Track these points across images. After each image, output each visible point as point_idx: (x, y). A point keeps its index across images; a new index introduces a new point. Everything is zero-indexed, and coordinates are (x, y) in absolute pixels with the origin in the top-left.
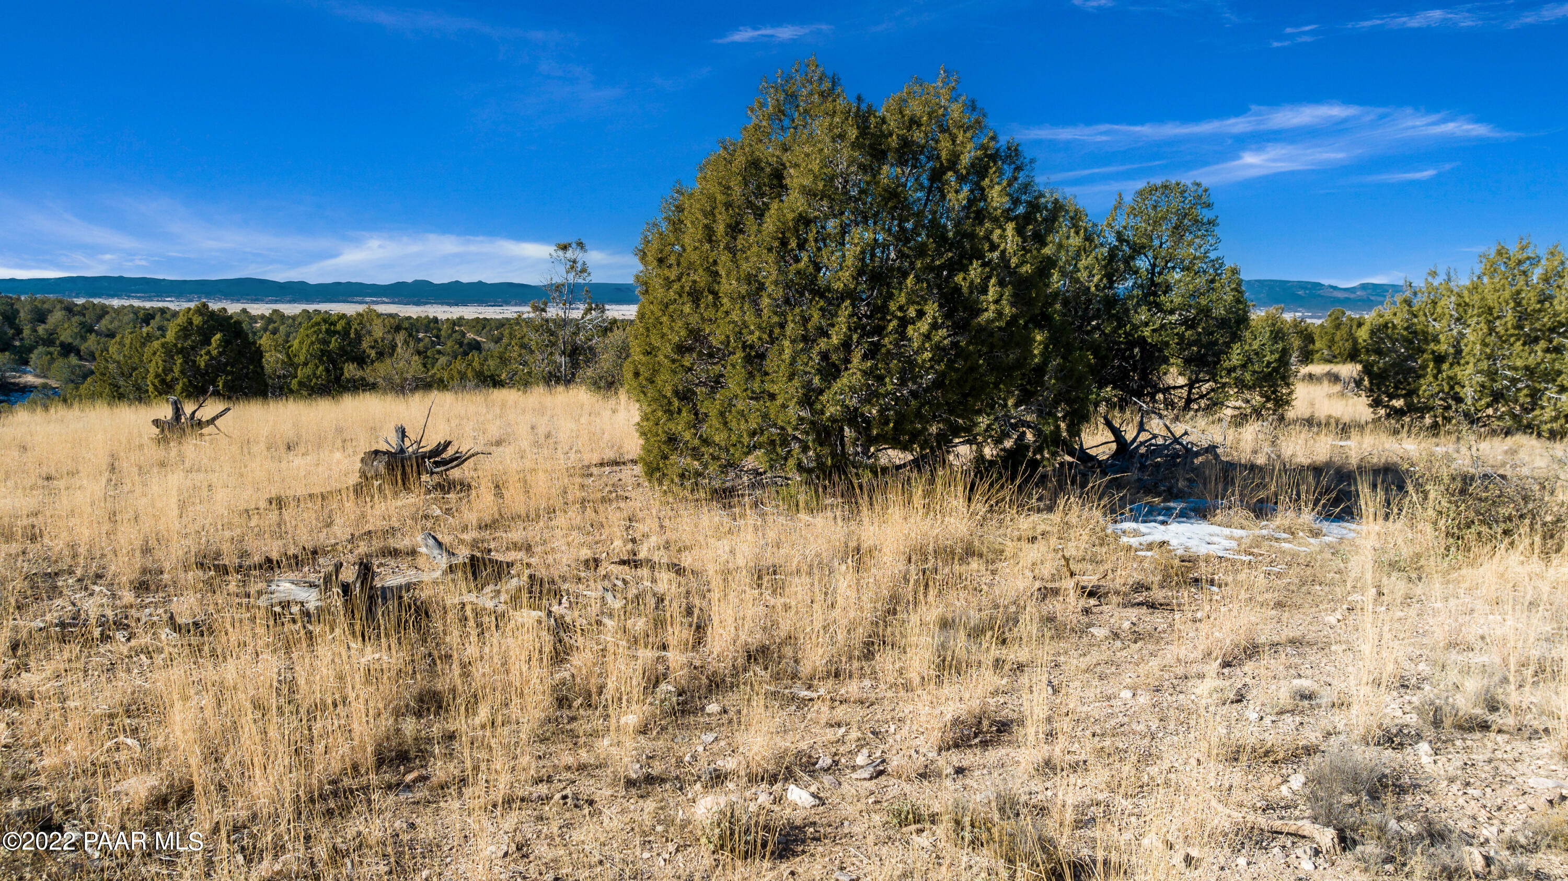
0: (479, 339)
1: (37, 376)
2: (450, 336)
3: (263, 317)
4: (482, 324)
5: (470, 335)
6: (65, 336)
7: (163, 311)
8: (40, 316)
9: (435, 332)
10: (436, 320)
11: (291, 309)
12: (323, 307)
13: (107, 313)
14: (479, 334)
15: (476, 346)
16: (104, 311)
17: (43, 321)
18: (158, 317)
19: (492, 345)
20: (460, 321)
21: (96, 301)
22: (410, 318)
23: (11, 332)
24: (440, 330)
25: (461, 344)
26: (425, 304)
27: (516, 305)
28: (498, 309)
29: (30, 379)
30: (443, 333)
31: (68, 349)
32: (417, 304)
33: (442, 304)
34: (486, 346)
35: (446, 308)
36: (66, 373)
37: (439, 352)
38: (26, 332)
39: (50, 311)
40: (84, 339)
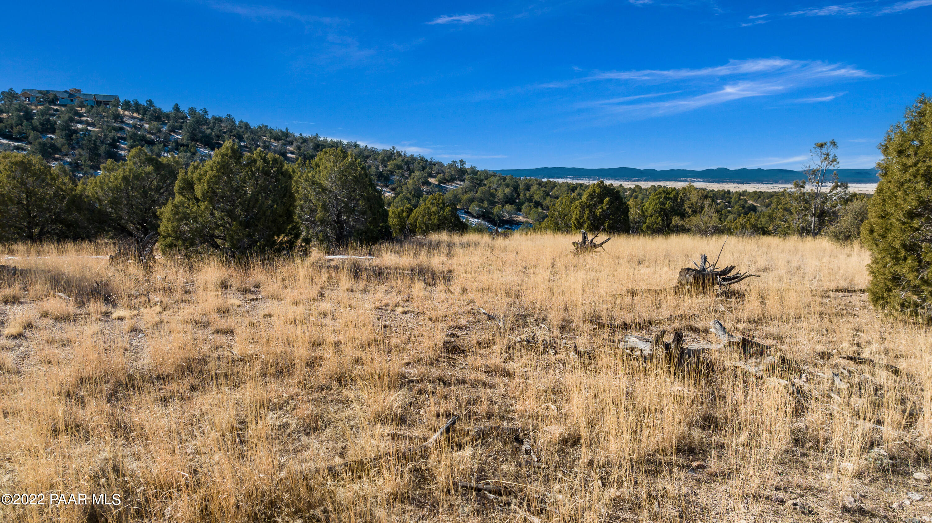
0: (755, 204)
1: (524, 217)
2: (737, 202)
3: (630, 189)
4: (758, 195)
5: (750, 202)
6: (537, 198)
7: (581, 185)
8: (528, 188)
9: (727, 199)
10: (729, 192)
11: (645, 185)
12: (662, 184)
13: (556, 186)
14: (756, 201)
15: (753, 209)
16: (555, 185)
17: (528, 190)
18: (578, 188)
19: (764, 209)
20: (744, 193)
21: (551, 180)
22: (713, 190)
23: (516, 195)
24: (731, 198)
25: (743, 207)
26: (723, 182)
27: (782, 183)
28: (770, 186)
29: (521, 218)
30: (733, 200)
31: (538, 204)
32: (718, 182)
33: (734, 182)
34: (760, 209)
35: (736, 185)
36: (536, 216)
37: (729, 212)
38: (522, 195)
39: (532, 185)
40: (545, 199)
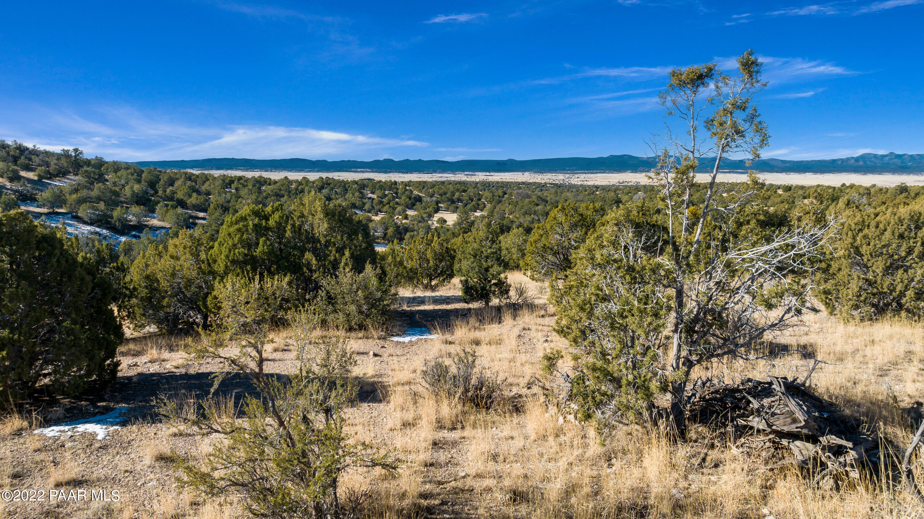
0: (421, 195)
1: (159, 220)
2: (404, 193)
3: (297, 181)
4: (422, 185)
5: (416, 192)
6: (180, 195)
7: (240, 178)
8: (171, 182)
9: (395, 190)
10: (395, 183)
11: (313, 176)
12: (331, 175)
13: (208, 180)
14: (420, 191)
15: (419, 199)
16: (206, 178)
17: (172, 184)
18: (236, 182)
19: (428, 199)
20: (409, 184)
21: (206, 172)
22: (380, 181)
23: (152, 192)
24: (398, 189)
25: (410, 198)
26: (390, 172)
27: (440, 173)
28: (430, 175)
29: (155, 222)
30: (399, 191)
31: (182, 204)
32: (385, 172)
33: (399, 172)
34: (424, 199)
35: (401, 175)
36: (174, 219)
37: (397, 203)
38: (160, 192)
39: (177, 179)
40: (190, 196)
